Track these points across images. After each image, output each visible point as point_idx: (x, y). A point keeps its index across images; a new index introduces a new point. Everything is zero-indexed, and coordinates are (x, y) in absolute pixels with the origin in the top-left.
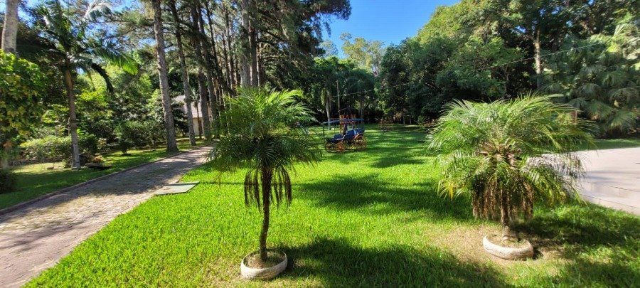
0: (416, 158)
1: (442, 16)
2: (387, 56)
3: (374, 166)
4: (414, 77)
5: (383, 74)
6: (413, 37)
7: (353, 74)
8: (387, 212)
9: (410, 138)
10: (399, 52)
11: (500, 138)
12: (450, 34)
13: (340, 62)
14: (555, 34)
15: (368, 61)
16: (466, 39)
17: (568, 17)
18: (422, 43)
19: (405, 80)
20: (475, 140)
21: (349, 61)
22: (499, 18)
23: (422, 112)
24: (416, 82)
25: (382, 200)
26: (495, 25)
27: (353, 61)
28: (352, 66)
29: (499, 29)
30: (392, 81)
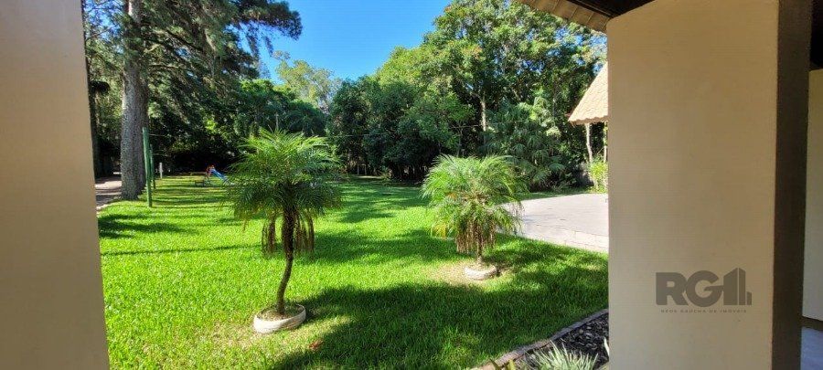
0: (387, 212)
1: (401, 58)
2: (342, 92)
3: (343, 221)
4: (372, 121)
5: (337, 112)
6: (372, 75)
7: (294, 107)
8: (383, 261)
9: (371, 191)
10: (356, 89)
11: (477, 186)
12: (410, 79)
13: (275, 89)
14: (495, 97)
15: (312, 92)
16: (424, 89)
17: (505, 83)
18: (381, 83)
19: (362, 122)
20: (461, 188)
21: (288, 89)
22: (454, 73)
23: (383, 161)
24: (375, 126)
25: (372, 251)
26: (449, 79)
27: (292, 90)
28: (293, 96)
29: (454, 82)
30: (348, 121)
